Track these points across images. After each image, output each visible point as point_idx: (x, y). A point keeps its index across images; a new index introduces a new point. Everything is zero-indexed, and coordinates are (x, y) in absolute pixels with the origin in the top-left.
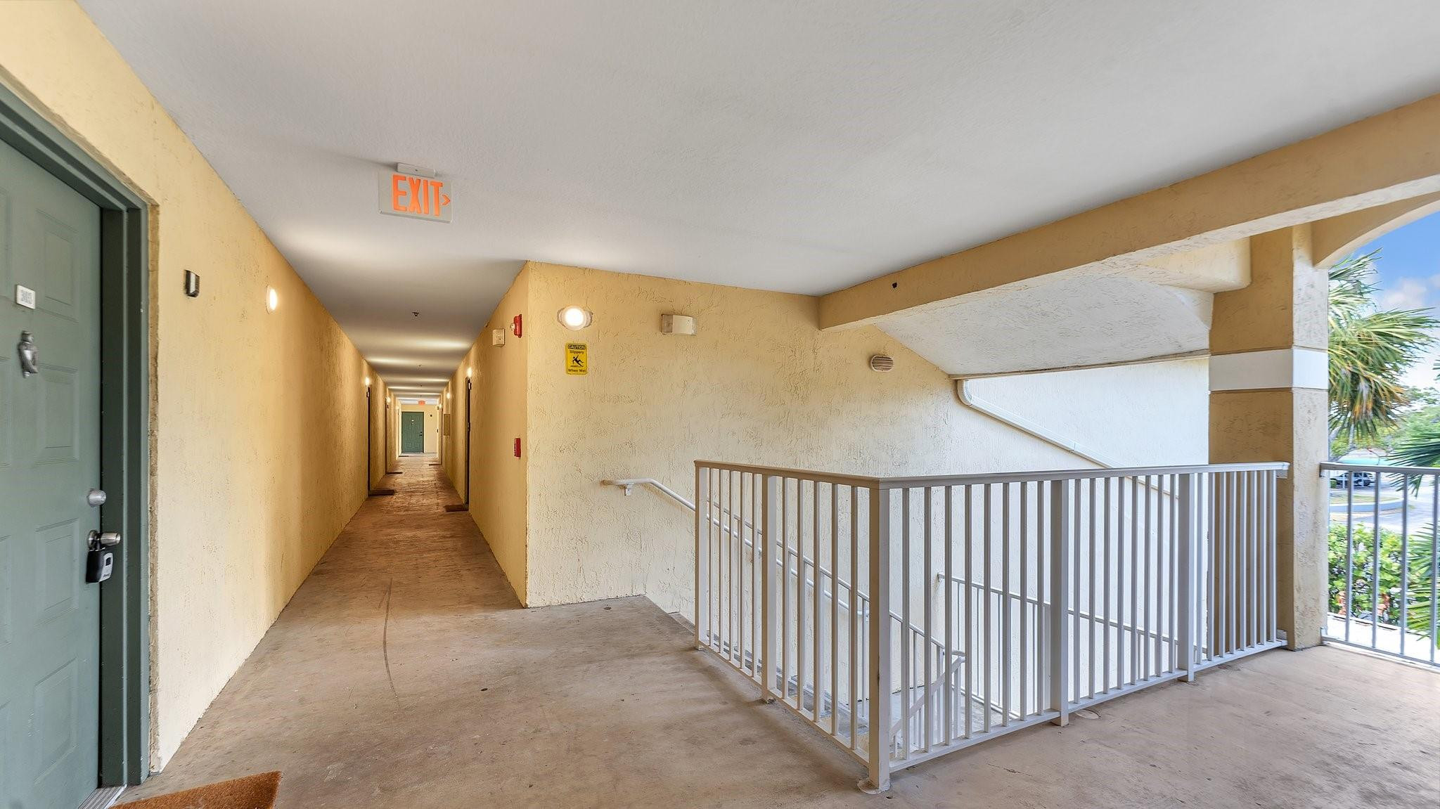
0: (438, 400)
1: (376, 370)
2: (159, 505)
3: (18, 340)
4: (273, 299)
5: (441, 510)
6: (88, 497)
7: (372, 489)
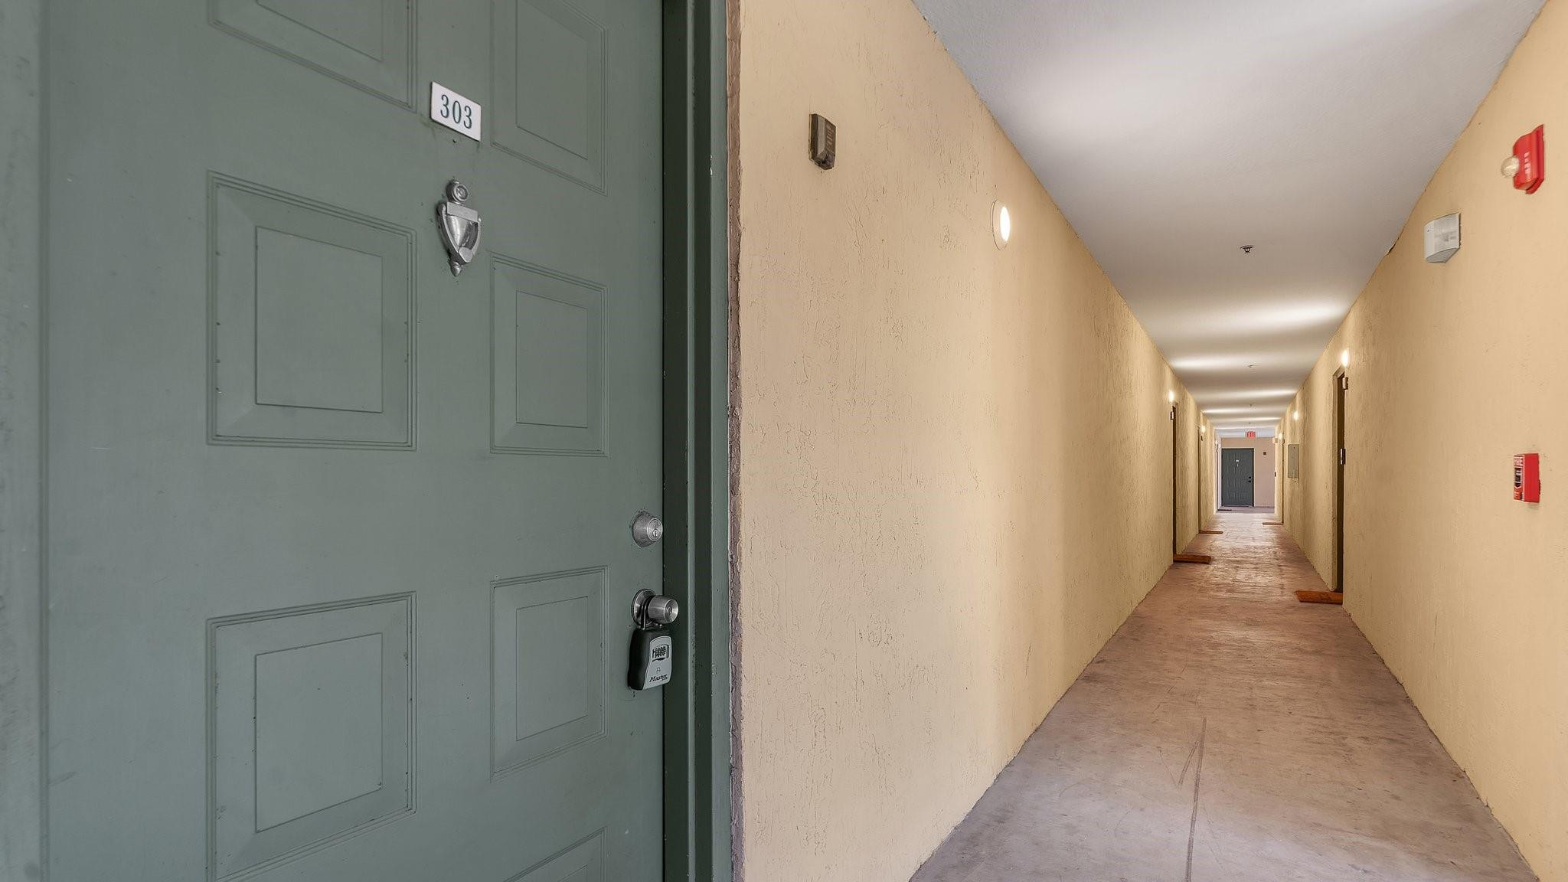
0: (1277, 428)
1: (1187, 381)
2: (744, 551)
3: (439, 194)
4: (1005, 224)
5: (1289, 597)
6: (632, 527)
7: (1179, 552)
